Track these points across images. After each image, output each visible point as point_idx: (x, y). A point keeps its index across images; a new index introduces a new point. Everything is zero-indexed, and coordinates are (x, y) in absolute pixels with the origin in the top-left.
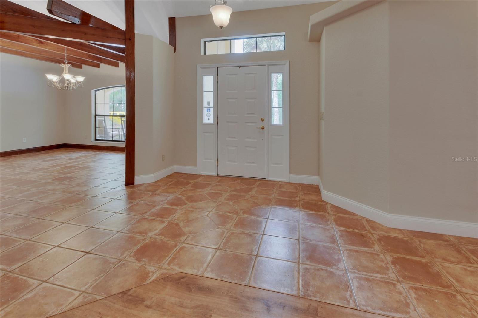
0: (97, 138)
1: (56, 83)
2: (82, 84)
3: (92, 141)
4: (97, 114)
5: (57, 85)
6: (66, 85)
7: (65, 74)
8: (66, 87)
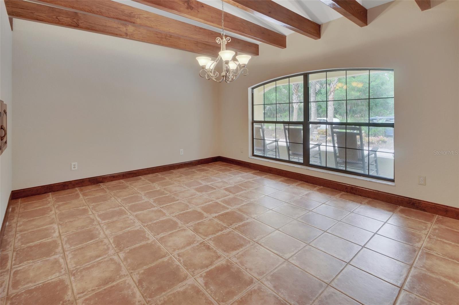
0: (255, 154)
1: (211, 72)
2: (246, 68)
3: (249, 156)
4: (254, 120)
5: (212, 75)
6: (224, 74)
7: (223, 50)
8: (223, 76)
